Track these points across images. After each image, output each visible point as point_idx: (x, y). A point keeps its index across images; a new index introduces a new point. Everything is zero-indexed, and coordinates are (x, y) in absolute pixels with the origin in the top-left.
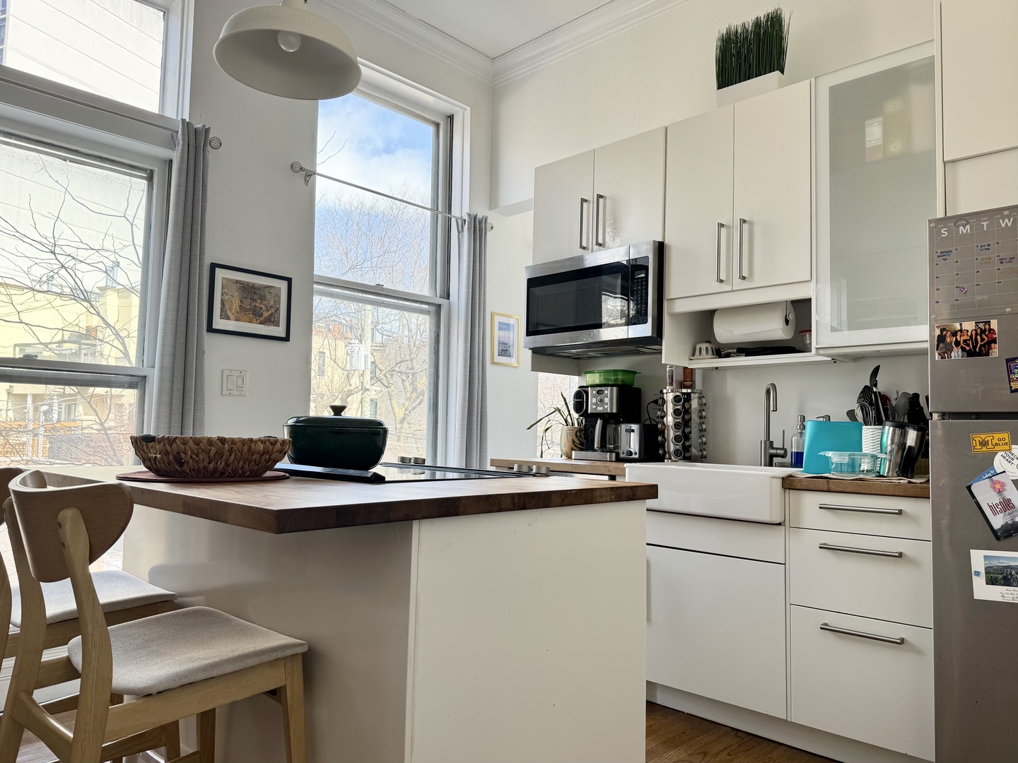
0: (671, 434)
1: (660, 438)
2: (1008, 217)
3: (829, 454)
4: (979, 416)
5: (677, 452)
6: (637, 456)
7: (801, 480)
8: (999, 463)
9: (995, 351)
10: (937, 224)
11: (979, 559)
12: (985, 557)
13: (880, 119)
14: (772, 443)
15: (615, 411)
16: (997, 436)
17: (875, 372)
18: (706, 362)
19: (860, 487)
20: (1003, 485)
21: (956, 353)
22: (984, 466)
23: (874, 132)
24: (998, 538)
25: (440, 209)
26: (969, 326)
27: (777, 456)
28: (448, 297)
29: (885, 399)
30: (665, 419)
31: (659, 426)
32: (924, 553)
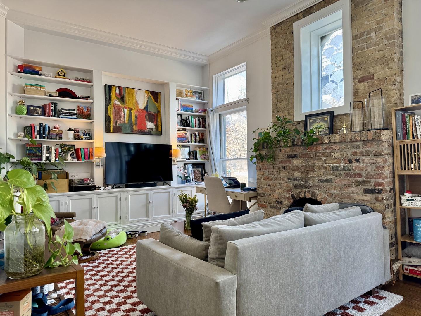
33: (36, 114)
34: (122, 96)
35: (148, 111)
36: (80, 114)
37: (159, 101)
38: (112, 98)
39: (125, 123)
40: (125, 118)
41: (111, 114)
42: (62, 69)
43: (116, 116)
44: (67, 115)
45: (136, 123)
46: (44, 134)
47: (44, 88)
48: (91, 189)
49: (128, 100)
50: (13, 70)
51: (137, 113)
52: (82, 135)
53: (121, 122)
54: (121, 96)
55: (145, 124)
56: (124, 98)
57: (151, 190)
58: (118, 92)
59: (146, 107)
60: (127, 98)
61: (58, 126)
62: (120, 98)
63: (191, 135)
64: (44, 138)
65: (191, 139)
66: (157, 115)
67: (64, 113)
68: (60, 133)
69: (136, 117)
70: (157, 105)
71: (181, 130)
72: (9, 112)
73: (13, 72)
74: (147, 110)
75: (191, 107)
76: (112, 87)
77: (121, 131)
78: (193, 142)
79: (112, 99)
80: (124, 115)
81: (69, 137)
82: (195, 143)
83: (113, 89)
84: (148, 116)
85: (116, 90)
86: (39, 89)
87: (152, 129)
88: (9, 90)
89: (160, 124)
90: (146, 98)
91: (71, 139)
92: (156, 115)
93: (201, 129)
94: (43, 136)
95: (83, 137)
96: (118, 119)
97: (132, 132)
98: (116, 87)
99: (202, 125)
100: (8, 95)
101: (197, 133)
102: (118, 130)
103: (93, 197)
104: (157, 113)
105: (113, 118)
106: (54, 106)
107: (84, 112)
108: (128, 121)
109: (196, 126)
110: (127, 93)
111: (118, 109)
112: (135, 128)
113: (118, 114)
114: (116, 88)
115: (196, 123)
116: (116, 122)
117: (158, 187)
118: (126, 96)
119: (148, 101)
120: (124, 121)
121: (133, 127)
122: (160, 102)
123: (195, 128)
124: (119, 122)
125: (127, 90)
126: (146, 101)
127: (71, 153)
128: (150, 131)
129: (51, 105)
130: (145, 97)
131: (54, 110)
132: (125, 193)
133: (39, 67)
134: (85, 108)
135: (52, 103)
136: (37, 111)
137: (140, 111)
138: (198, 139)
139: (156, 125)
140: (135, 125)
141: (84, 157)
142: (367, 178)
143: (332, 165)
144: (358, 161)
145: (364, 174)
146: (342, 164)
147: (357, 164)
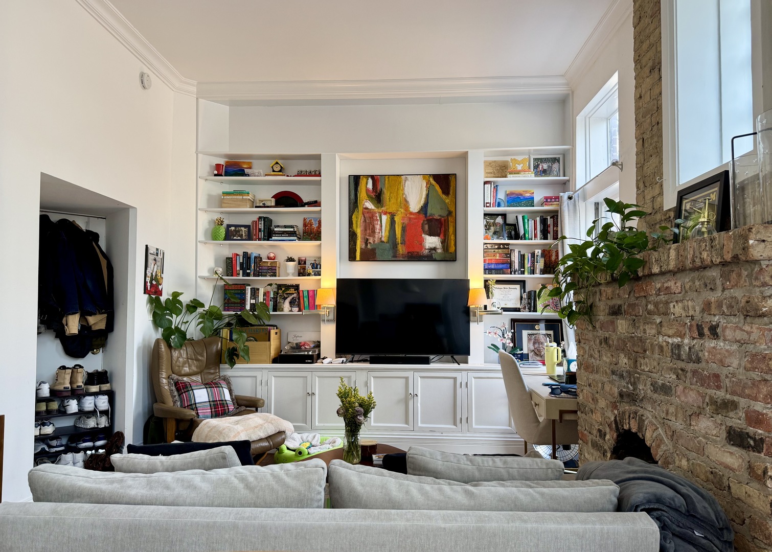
33: (239, 238)
34: (378, 191)
35: (428, 215)
36: (306, 233)
37: (451, 192)
38: (360, 198)
39: (383, 242)
40: (382, 231)
41: (357, 227)
42: (277, 161)
43: (366, 230)
44: (281, 236)
45: (404, 240)
46: (249, 269)
47: (248, 196)
48: (306, 361)
49: (388, 198)
50: (208, 173)
51: (406, 222)
52: (310, 267)
53: (375, 241)
54: (376, 192)
55: (422, 241)
56: (382, 195)
57: (415, 370)
58: (370, 186)
59: (424, 208)
60: (386, 195)
61: (272, 255)
62: (374, 196)
63: (522, 257)
64: (248, 275)
65: (522, 265)
66: (447, 221)
67: (277, 232)
68: (273, 265)
69: (404, 229)
70: (447, 202)
71: (496, 247)
72: (201, 237)
73: (208, 176)
74: (426, 214)
75: (528, 195)
76: (360, 178)
77: (375, 257)
78: (526, 273)
79: (360, 200)
80: (381, 226)
81: (288, 271)
82: (534, 274)
83: (363, 182)
84: (428, 224)
85: (367, 184)
86: (241, 197)
87: (435, 249)
88: (202, 203)
89: (453, 237)
90: (425, 189)
91: (291, 274)
92: (445, 220)
93: (549, 241)
94: (248, 271)
95: (311, 272)
96: (369, 236)
97: (395, 258)
98: (367, 176)
99: (552, 233)
100: (199, 211)
101: (538, 252)
102: (369, 256)
103: (308, 374)
104: (447, 216)
105: (362, 234)
106: (263, 222)
107: (313, 229)
108: (389, 237)
109: (536, 236)
110: (387, 186)
111: (370, 218)
112: (401, 250)
113: (371, 226)
114: (368, 179)
115: (535, 229)
116: (366, 242)
117: (432, 366)
118: (385, 190)
119: (427, 195)
120: (381, 238)
121: (397, 247)
122: (453, 193)
123: (533, 242)
124: (371, 241)
125: (387, 179)
126: (424, 196)
127: (291, 297)
128: (432, 254)
129: (259, 221)
130: (422, 187)
131: (262, 229)
132: (365, 373)
133: (248, 162)
134: (315, 221)
135: (260, 218)
136: (241, 232)
137: (412, 216)
138: (540, 265)
139: (445, 240)
140: (401, 243)
141: (308, 305)
142: (733, 393)
143: (670, 340)
144: (714, 331)
145: (727, 377)
146: (686, 341)
147: (713, 343)
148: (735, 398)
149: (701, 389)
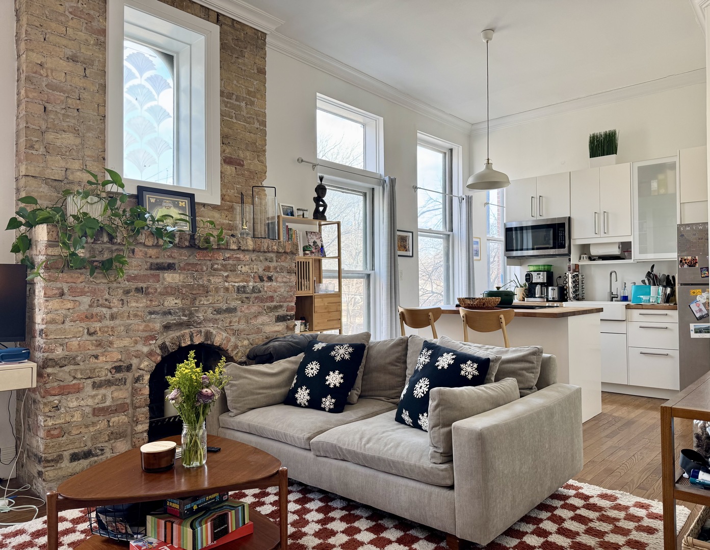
0: (571, 290)
1: (565, 292)
2: (701, 226)
3: (642, 297)
4: (692, 284)
5: (574, 297)
6: (557, 299)
7: (632, 306)
8: (698, 298)
9: (697, 265)
10: (679, 226)
11: (692, 326)
12: (694, 326)
13: (657, 181)
14: (612, 293)
15: (545, 282)
16: (697, 290)
17: (653, 266)
18: (585, 262)
19: (653, 307)
20: (699, 304)
21: (686, 266)
22: (694, 299)
23: (654, 185)
24: (698, 320)
25: (447, 193)
26: (689, 258)
27: (614, 297)
28: (452, 231)
29: (656, 276)
30: (567, 285)
31: (565, 287)
32: (676, 327)
142: (280, 302)
143: (236, 284)
144: (270, 279)
145: (277, 296)
146: (251, 284)
147: (269, 284)
148: (281, 304)
149: (261, 304)
